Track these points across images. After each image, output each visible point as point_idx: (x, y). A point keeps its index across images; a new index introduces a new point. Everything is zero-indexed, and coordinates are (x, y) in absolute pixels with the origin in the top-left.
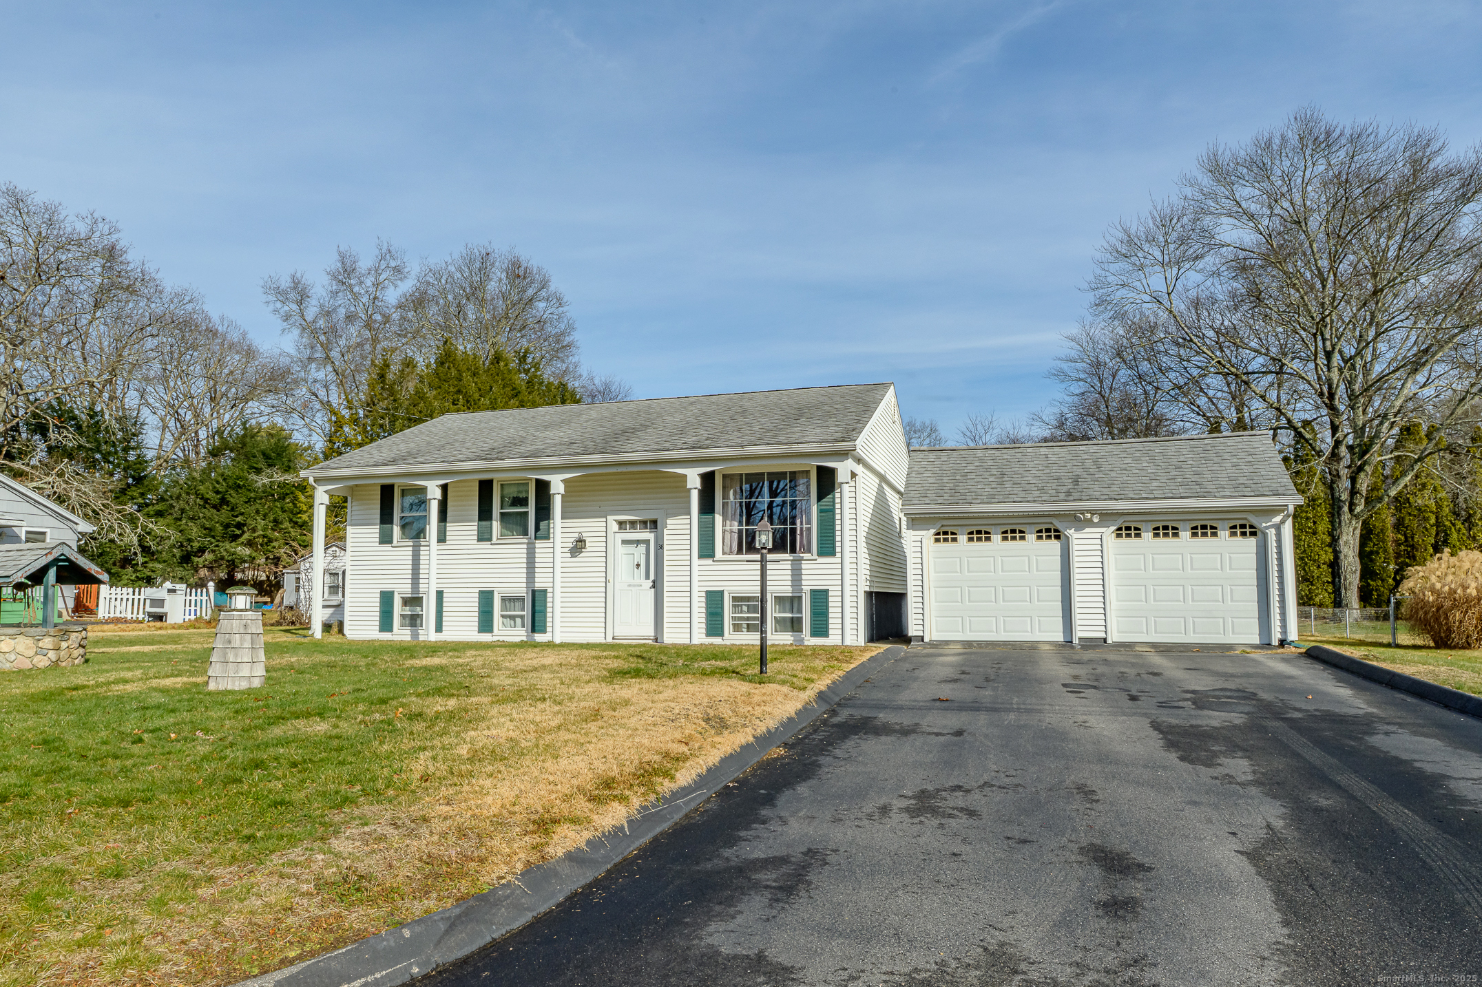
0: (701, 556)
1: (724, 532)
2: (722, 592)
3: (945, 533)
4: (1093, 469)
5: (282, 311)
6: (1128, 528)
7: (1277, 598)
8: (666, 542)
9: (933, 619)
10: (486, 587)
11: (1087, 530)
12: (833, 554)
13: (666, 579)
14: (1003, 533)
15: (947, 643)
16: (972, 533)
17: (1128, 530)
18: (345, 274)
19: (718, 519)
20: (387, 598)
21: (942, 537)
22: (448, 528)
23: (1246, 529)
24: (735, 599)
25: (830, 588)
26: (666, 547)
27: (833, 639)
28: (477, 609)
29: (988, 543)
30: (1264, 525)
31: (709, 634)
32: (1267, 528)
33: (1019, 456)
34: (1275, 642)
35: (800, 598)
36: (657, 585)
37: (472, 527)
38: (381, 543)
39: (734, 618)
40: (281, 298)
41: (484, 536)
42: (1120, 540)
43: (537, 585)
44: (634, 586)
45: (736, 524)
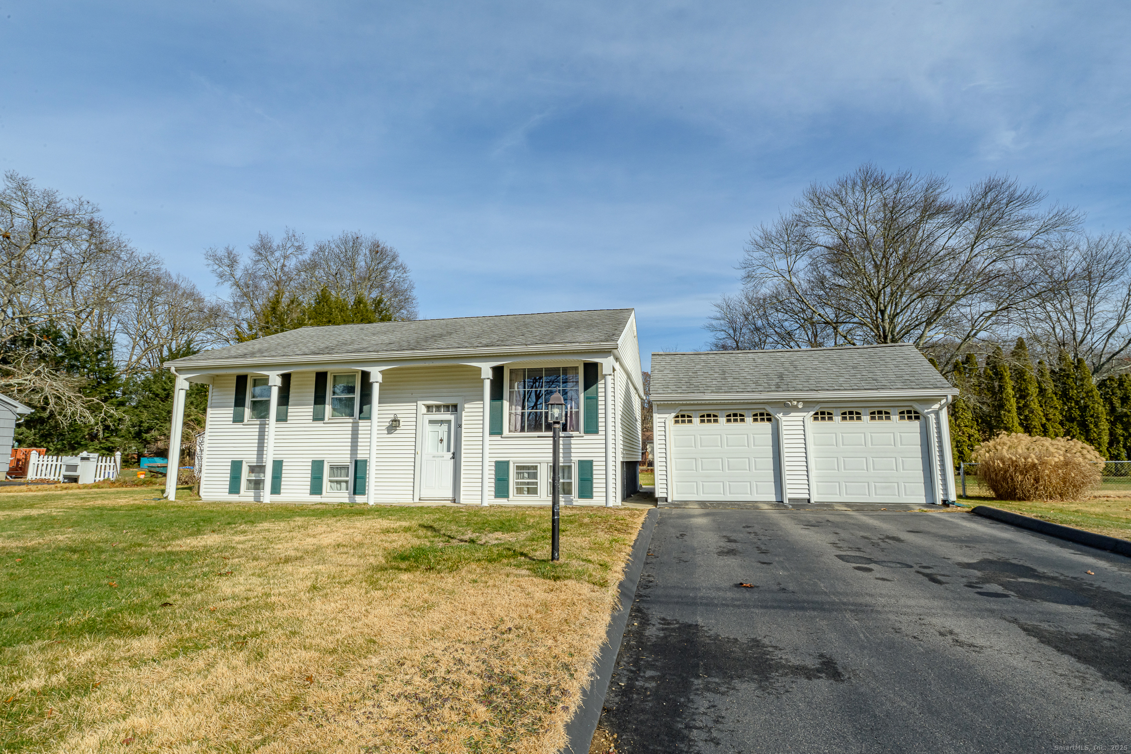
0: (491, 434)
1: (510, 414)
2: (508, 462)
3: (683, 416)
4: (791, 369)
5: (218, 271)
6: (823, 413)
7: (939, 468)
8: (463, 422)
9: (674, 484)
10: (318, 457)
11: (792, 414)
12: (596, 432)
13: (463, 451)
14: (701, 417)
15: (686, 502)
16: (703, 416)
17: (823, 415)
18: (263, 249)
19: (506, 404)
20: (236, 466)
21: (680, 419)
22: (289, 410)
23: (911, 414)
24: (518, 468)
25: (594, 459)
26: (463, 426)
27: (598, 500)
28: (310, 475)
29: (716, 424)
30: (926, 411)
31: (496, 496)
32: (929, 413)
33: (733, 359)
34: (939, 502)
35: (570, 467)
36: (456, 457)
37: (309, 410)
38: (234, 421)
39: (517, 483)
40: (217, 262)
41: (318, 417)
42: (816, 422)
43: (359, 456)
44: (438, 457)
45: (520, 408)
